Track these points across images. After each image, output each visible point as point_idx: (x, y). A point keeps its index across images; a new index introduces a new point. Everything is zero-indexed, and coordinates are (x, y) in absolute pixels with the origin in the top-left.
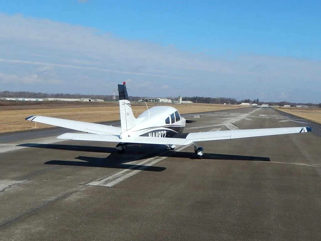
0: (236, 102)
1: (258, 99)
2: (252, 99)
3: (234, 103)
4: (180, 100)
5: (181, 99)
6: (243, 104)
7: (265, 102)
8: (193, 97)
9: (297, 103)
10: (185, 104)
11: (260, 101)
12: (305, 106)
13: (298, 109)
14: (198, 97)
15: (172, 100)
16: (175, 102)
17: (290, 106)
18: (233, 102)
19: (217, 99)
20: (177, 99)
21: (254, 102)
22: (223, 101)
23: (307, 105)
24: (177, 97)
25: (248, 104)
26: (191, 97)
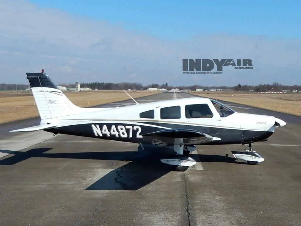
0: (141, 87)
1: (167, 84)
2: (160, 84)
3: (140, 88)
4: (77, 87)
5: (79, 86)
6: (150, 89)
7: (175, 86)
8: (92, 83)
9: (210, 86)
10: (83, 92)
11: (169, 85)
12: (219, 90)
13: (211, 93)
14: (97, 82)
15: (67, 87)
16: (71, 89)
17: (202, 90)
18: (138, 87)
19: (120, 84)
20: (74, 86)
21: (162, 87)
22: (127, 87)
23: (221, 88)
24: (74, 83)
25: (156, 89)
26: (89, 83)
